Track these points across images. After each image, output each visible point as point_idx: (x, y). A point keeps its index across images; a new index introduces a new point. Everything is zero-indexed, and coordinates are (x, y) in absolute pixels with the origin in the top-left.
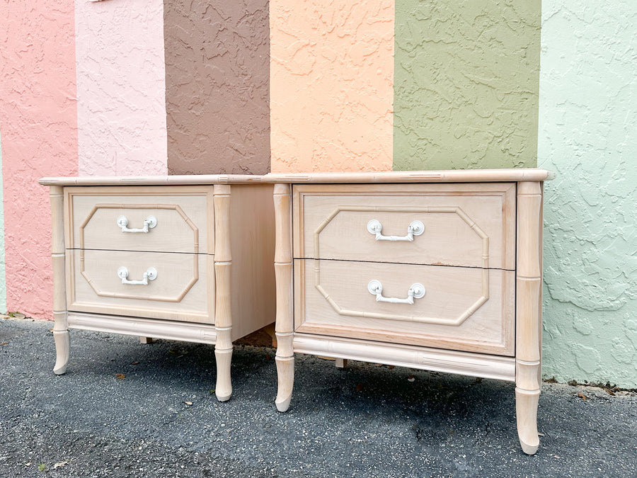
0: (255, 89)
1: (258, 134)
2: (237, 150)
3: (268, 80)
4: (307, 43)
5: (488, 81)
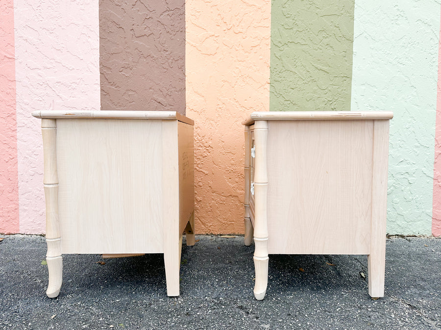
0: (174, 61)
1: (176, 92)
2: (159, 103)
3: (184, 56)
4: (213, 34)
5: (325, 68)
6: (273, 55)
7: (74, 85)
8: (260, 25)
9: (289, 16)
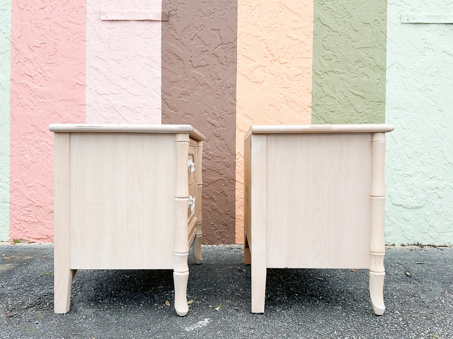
0: (226, 88)
1: (228, 115)
2: (213, 124)
3: (235, 84)
4: (261, 64)
5: (361, 94)
6: (315, 82)
7: (138, 110)
8: (303, 56)
9: (328, 48)
